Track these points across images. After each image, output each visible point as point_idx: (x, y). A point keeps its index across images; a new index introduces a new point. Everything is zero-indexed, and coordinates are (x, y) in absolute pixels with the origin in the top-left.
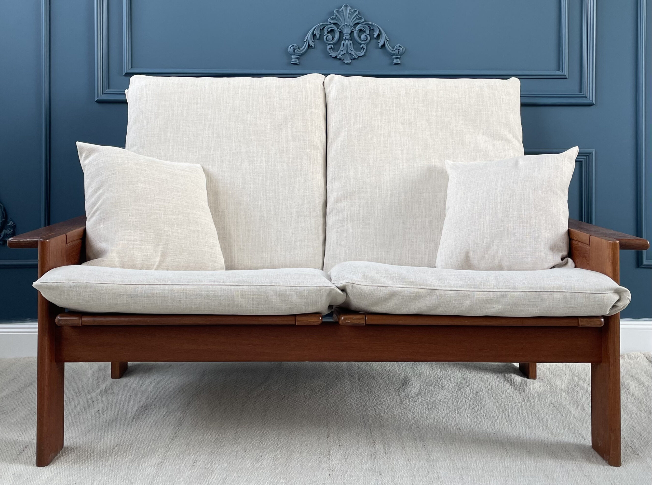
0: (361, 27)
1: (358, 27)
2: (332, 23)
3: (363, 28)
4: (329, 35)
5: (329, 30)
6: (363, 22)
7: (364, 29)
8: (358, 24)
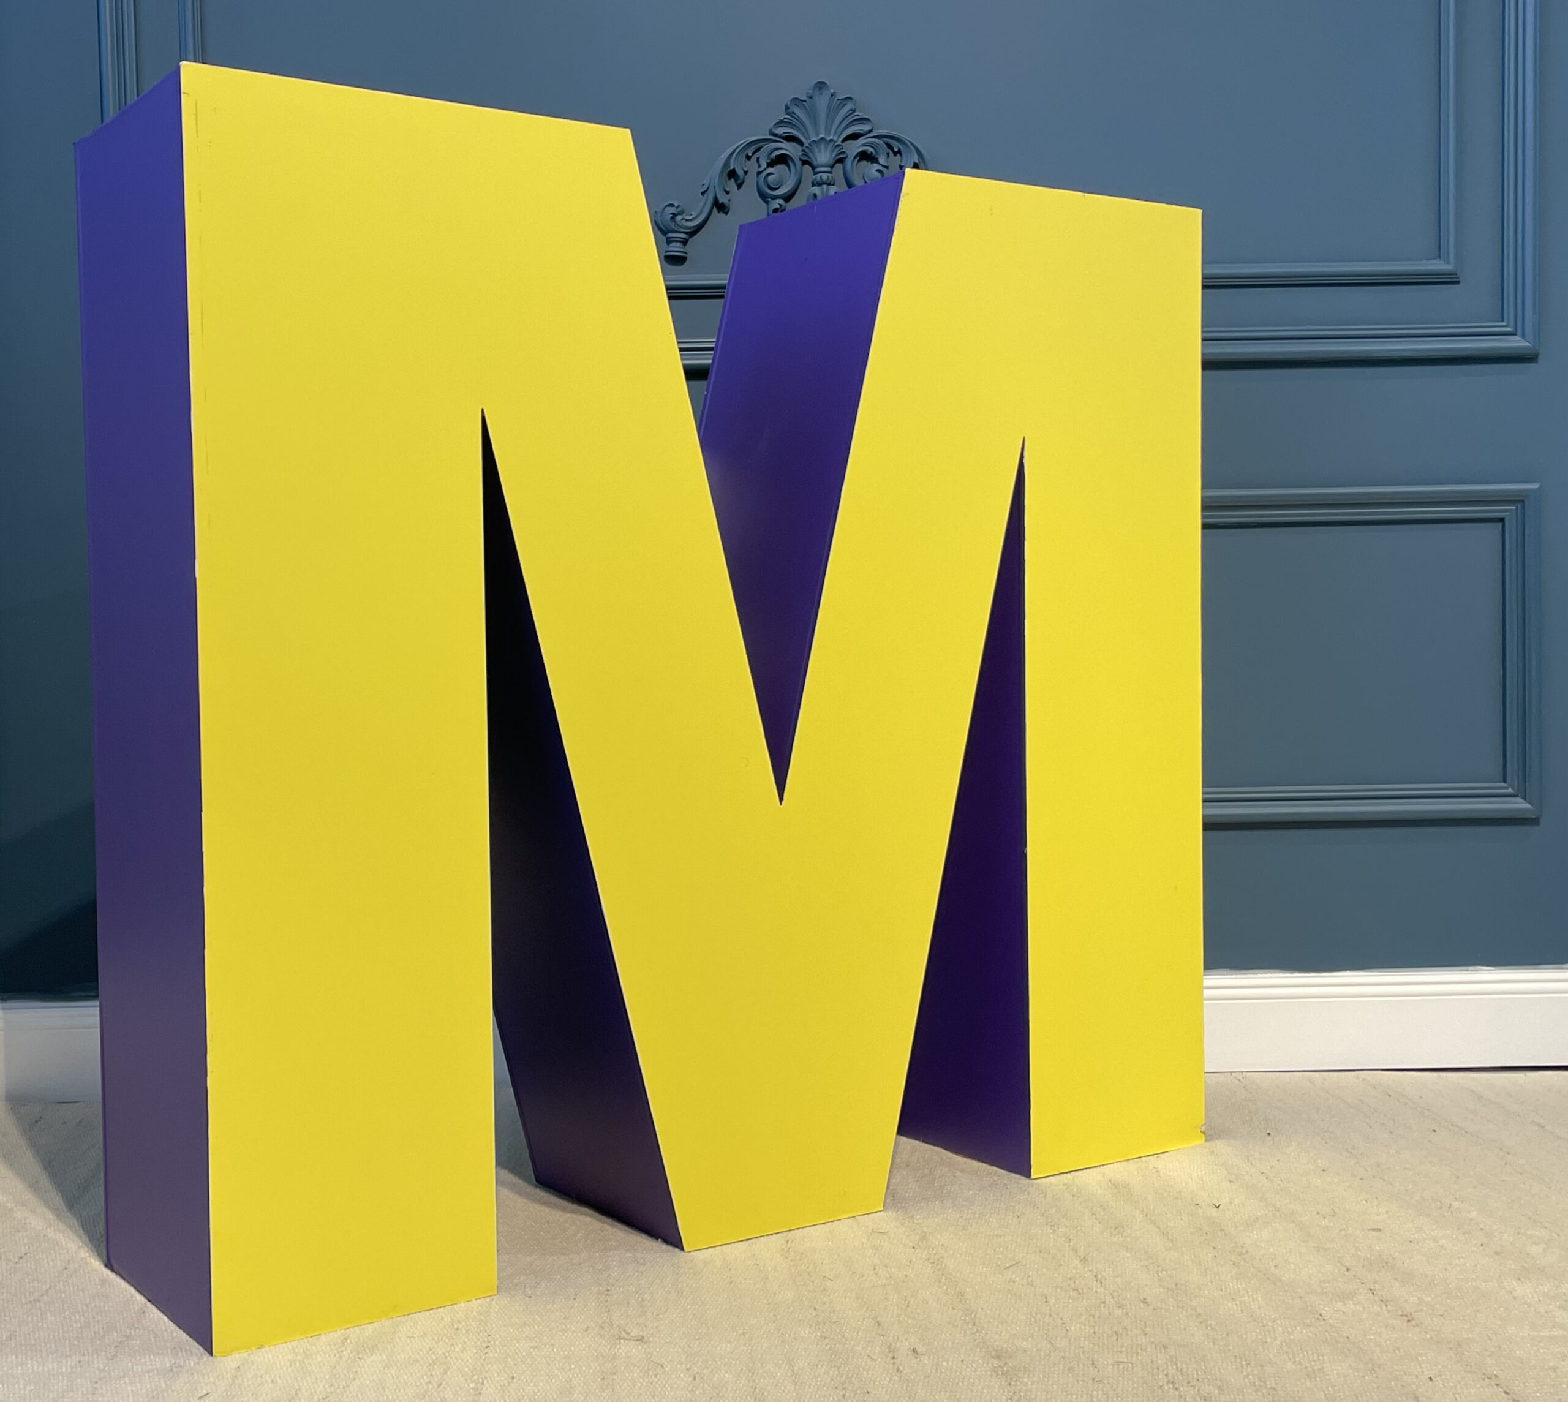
0: (864, 145)
1: (854, 148)
2: (780, 137)
3: (870, 150)
4: (770, 170)
5: (773, 155)
6: (870, 131)
7: (874, 152)
8: (854, 136)
